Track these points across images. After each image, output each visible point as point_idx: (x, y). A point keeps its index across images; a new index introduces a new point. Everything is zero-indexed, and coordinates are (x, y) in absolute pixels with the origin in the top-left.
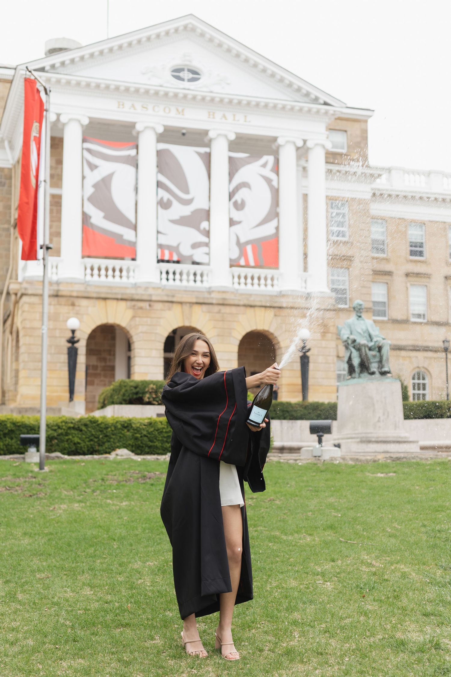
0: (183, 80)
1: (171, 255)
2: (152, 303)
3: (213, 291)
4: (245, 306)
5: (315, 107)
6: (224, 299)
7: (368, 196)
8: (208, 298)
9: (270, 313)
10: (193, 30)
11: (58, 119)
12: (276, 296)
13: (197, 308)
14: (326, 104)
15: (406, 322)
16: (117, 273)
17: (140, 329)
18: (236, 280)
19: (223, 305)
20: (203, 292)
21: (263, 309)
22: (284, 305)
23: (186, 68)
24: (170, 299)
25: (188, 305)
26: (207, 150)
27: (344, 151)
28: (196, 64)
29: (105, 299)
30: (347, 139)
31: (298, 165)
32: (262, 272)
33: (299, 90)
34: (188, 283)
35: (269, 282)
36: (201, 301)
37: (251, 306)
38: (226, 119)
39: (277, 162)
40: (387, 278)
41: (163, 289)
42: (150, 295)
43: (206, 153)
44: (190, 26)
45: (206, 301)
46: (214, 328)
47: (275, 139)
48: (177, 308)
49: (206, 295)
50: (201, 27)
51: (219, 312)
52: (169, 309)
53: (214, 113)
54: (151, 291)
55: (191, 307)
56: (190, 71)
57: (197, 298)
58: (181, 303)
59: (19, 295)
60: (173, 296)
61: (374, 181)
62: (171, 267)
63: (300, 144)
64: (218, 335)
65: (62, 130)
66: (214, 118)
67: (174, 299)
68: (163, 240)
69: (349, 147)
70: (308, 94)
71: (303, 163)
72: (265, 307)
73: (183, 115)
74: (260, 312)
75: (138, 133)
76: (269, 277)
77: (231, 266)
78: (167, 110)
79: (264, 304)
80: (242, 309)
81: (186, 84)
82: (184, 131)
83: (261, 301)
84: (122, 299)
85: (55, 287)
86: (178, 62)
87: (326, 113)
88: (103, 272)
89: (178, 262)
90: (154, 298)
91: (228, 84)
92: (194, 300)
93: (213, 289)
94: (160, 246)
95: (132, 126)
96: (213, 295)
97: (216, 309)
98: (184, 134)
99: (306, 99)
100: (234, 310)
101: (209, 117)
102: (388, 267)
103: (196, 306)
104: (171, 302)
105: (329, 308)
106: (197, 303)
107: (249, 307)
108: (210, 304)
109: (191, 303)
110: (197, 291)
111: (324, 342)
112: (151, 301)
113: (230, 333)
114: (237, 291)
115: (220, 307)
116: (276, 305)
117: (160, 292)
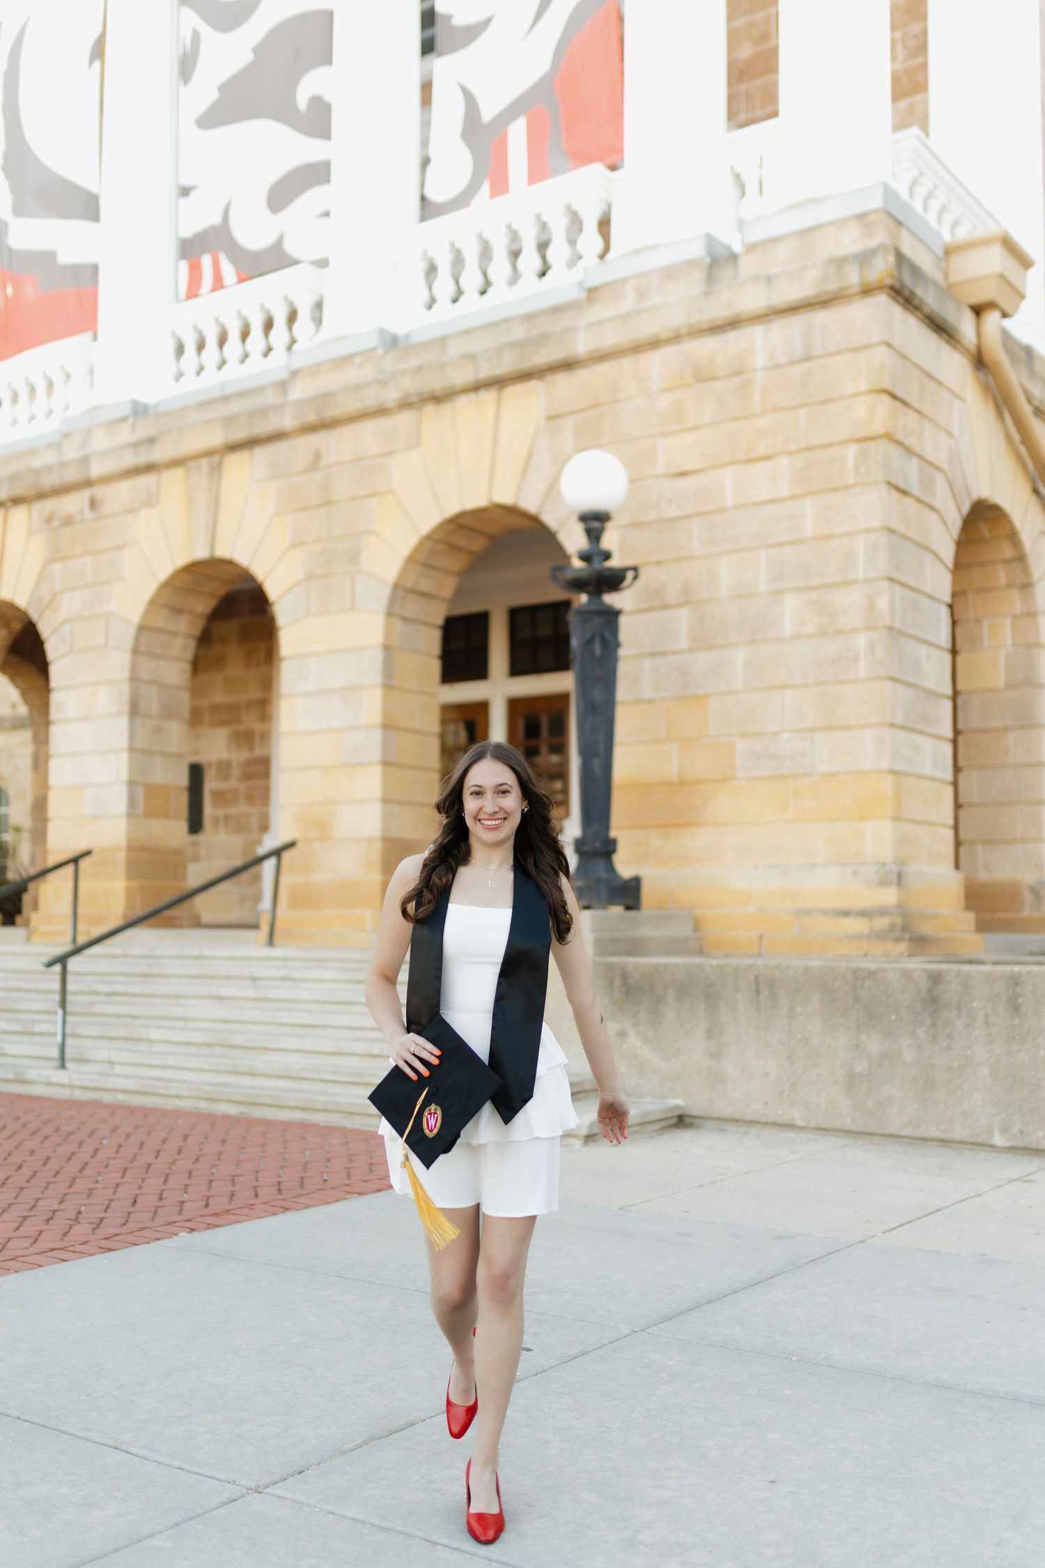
2: (98, 491)
3: (295, 373)
4: (406, 404)
6: (326, 396)
8: (263, 412)
13: (238, 467)
17: (69, 605)
19: (324, 425)
20: (259, 390)
21: (488, 396)
22: (581, 346)
24: (144, 457)
25: (204, 462)
36: (241, 434)
37: (439, 398)
45: (262, 428)
46: (297, 543)
48: (170, 488)
49: (271, 398)
52: (150, 501)
55: (217, 470)
57: (228, 421)
58: (183, 462)
60: (151, 441)
64: (309, 577)
67: (158, 454)
72: (498, 383)
74: (477, 418)
79: (485, 372)
80: (404, 419)
83: (472, 358)
84: (17, 501)
90: (96, 470)
92: (217, 438)
97: (303, 449)
100: (369, 434)
103: (236, 465)
104: (150, 468)
105: (832, 286)
106: (234, 447)
107: (430, 409)
108: (278, 436)
109: (209, 453)
110: (242, 394)
111: (809, 507)
112: (88, 483)
113: (354, 557)
114: (393, 342)
115: (318, 439)
116: (542, 357)
117: (125, 435)
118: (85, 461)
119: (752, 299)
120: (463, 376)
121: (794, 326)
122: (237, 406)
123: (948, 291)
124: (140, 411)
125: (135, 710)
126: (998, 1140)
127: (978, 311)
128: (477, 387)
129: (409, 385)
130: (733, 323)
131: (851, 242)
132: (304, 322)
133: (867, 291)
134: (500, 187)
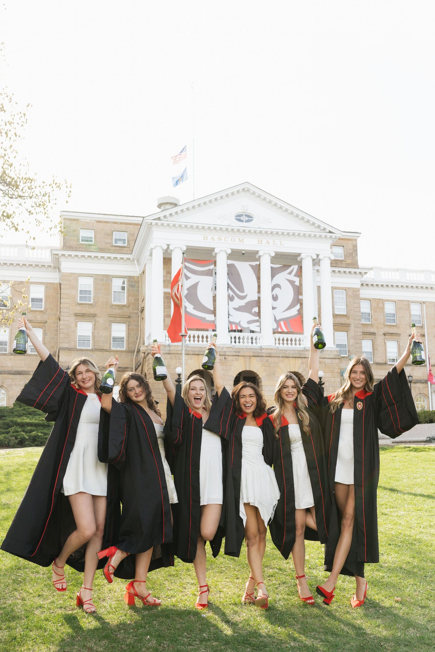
0: (242, 221)
1: (236, 327)
2: (226, 357)
3: (263, 349)
4: (283, 357)
5: (323, 234)
6: (270, 353)
7: (359, 286)
8: (260, 353)
9: (299, 361)
10: (248, 190)
11: (168, 247)
12: (302, 351)
14: (330, 232)
15: (385, 364)
16: (205, 339)
18: (277, 342)
19: (270, 357)
20: (257, 349)
21: (295, 358)
23: (244, 214)
24: (237, 354)
25: (248, 357)
26: (258, 263)
27: (343, 259)
28: (250, 212)
29: (198, 355)
30: (344, 251)
31: (313, 269)
32: (293, 336)
33: (313, 224)
34: (247, 344)
35: (298, 342)
36: (256, 355)
37: (287, 357)
38: (269, 244)
39: (301, 268)
40: (373, 336)
41: (233, 348)
42: (225, 352)
43: (256, 265)
44: (246, 189)
45: (259, 355)
46: (264, 371)
47: (299, 255)
48: (241, 359)
49: (259, 351)
50: (253, 189)
51: (267, 361)
52: (237, 360)
53: (261, 240)
54: (225, 350)
55: (250, 358)
56: (246, 215)
57: (254, 353)
58: (244, 356)
59: (146, 354)
60: (239, 352)
61: (362, 277)
62: (237, 334)
63: (315, 257)
64: (267, 375)
65: (171, 254)
66: (262, 243)
67: (240, 354)
68: (231, 319)
69: (345, 256)
70: (319, 227)
71: (317, 267)
72: (296, 357)
73: (243, 242)
74: (292, 361)
75: (216, 254)
76: (298, 339)
77: (274, 333)
78: (233, 240)
79: (294, 356)
80: (281, 358)
81: (244, 224)
82: (244, 252)
83: (293, 354)
85: (168, 348)
86: (239, 211)
87: (331, 237)
88: (196, 339)
89: (241, 331)
90: (227, 354)
91: (270, 222)
92: (252, 355)
93: (263, 347)
94: (230, 323)
95: (213, 250)
96: (263, 351)
97: (265, 359)
98: (243, 254)
99: (318, 230)
101: (259, 243)
102: (372, 330)
103: (253, 358)
105: (335, 357)
106: (253, 356)
107: (285, 358)
108: (263, 356)
109: (250, 356)
110: (254, 349)
111: (333, 379)
112: (225, 355)
113: (274, 374)
114: (278, 348)
115: (268, 358)
116: (302, 356)
117: (231, 349)
119: (327, 356)
121: (331, 359)
122: (252, 350)
128: (292, 357)
129: (283, 355)
130: (325, 358)
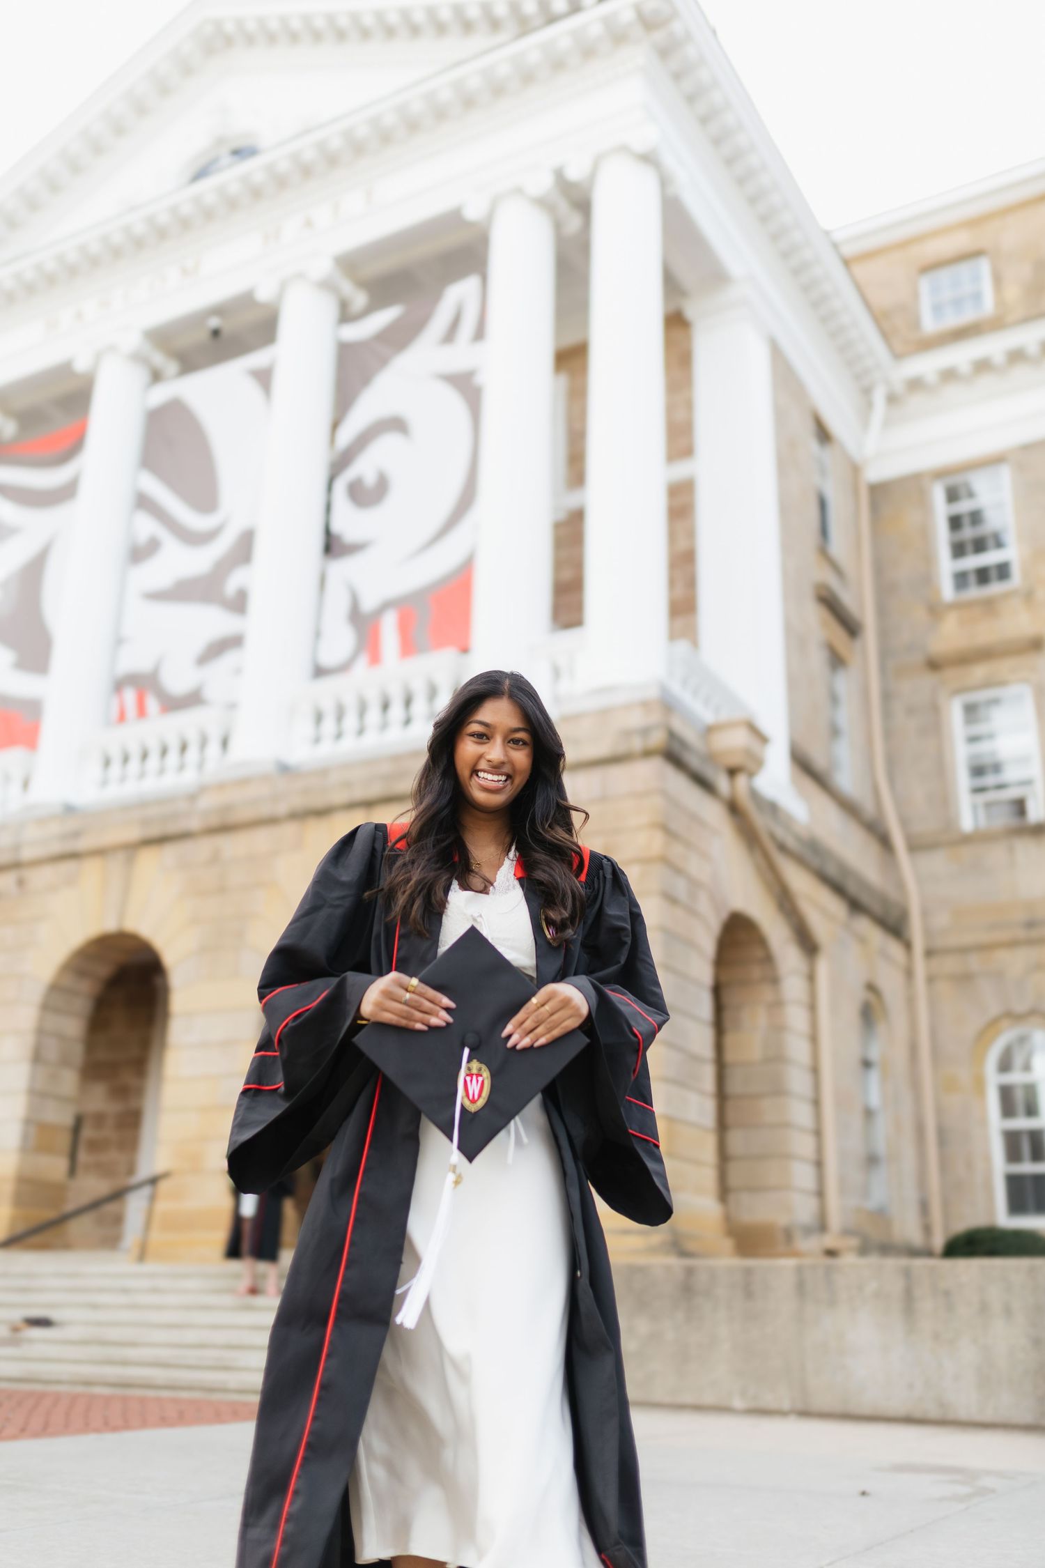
2: (25, 873)
3: (204, 789)
6: (228, 807)
13: (149, 860)
19: (225, 828)
20: (171, 800)
24: (70, 847)
25: (121, 853)
36: (155, 831)
44: (208, 26)
45: (172, 828)
46: (194, 921)
48: (91, 870)
49: (182, 806)
51: (215, 859)
52: (70, 883)
55: (130, 861)
57: (145, 821)
58: (100, 852)
60: (76, 835)
64: (201, 949)
66: (278, 239)
67: (83, 844)
76: (419, 689)
79: (358, 795)
82: (213, 321)
83: (349, 784)
90: (27, 854)
92: (133, 834)
94: (116, 686)
96: (201, 803)
98: (215, 332)
100: (260, 840)
103: (148, 856)
104: (74, 856)
105: (621, 749)
106: (148, 843)
108: (183, 836)
109: (126, 847)
112: (18, 866)
113: (241, 934)
114: (285, 769)
115: (217, 840)
117: (53, 829)
118: (17, 847)
120: (339, 797)
122: (154, 811)
123: (711, 757)
124: (69, 810)
125: (37, 1057)
126: (738, 1403)
127: (732, 772)
129: (297, 802)
131: (636, 719)
132: (213, 748)
133: (647, 754)
134: (375, 658)
